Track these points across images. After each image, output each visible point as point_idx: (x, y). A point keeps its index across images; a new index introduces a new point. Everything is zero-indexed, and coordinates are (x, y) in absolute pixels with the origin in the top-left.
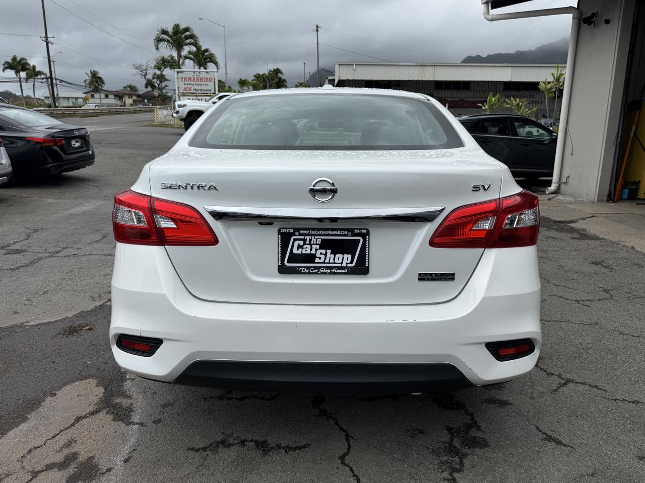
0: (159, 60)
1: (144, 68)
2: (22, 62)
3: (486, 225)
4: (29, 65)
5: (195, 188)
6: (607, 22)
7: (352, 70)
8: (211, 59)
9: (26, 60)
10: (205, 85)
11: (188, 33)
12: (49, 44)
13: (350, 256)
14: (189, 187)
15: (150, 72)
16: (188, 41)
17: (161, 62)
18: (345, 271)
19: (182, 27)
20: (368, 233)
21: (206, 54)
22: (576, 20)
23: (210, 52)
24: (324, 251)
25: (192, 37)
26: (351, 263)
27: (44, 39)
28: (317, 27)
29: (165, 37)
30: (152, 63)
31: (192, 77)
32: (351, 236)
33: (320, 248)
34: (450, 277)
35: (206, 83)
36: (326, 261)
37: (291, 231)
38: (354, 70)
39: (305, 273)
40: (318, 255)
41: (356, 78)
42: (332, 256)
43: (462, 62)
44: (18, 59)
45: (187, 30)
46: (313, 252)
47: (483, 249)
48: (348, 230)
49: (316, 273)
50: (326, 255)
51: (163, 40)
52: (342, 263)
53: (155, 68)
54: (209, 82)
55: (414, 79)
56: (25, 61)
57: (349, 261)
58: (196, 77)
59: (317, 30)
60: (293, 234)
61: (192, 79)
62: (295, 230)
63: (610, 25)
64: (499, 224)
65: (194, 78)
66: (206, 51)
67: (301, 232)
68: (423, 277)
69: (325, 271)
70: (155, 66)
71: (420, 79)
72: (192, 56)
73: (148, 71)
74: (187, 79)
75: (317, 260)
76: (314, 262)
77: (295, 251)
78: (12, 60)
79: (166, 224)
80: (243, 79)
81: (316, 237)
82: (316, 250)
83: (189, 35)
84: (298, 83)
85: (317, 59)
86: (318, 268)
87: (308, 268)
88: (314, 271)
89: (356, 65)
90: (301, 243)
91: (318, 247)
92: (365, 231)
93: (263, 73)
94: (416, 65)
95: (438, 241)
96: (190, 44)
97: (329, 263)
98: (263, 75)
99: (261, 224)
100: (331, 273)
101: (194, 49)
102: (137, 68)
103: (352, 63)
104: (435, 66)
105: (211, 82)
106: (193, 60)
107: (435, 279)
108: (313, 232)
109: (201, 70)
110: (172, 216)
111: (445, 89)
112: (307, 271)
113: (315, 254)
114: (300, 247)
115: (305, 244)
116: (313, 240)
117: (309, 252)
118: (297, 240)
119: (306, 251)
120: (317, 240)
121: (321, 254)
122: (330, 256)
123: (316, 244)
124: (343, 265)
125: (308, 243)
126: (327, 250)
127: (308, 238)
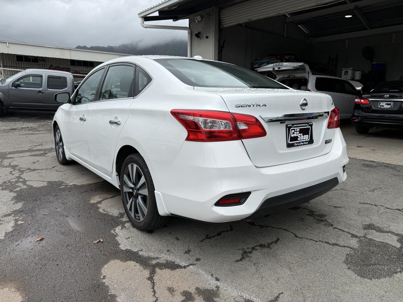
5: (255, 106)
6: (207, 37)
7: (6, 47)
13: (308, 136)
14: (252, 106)
18: (307, 143)
20: (312, 125)
22: (189, 34)
24: (300, 134)
33: (299, 133)
37: (291, 125)
38: (8, 47)
41: (10, 53)
43: (76, 48)
46: (297, 135)
47: (335, 129)
49: (299, 145)
50: (301, 136)
55: (57, 57)
57: (308, 138)
60: (291, 127)
62: (293, 125)
63: (208, 39)
69: (302, 144)
71: (61, 58)
75: (299, 139)
77: (292, 136)
79: (242, 127)
86: (299, 143)
87: (297, 143)
89: (8, 43)
90: (293, 131)
94: (57, 48)
97: (302, 140)
99: (281, 123)
100: (304, 144)
103: (6, 42)
104: (70, 50)
108: (298, 125)
110: (246, 122)
111: (77, 65)
112: (296, 145)
113: (298, 136)
114: (293, 133)
115: (295, 132)
116: (297, 129)
117: (296, 136)
118: (292, 130)
119: (295, 135)
120: (298, 129)
121: (300, 136)
122: (302, 136)
123: (298, 131)
124: (306, 140)
125: (295, 131)
126: (301, 133)
127: (295, 128)
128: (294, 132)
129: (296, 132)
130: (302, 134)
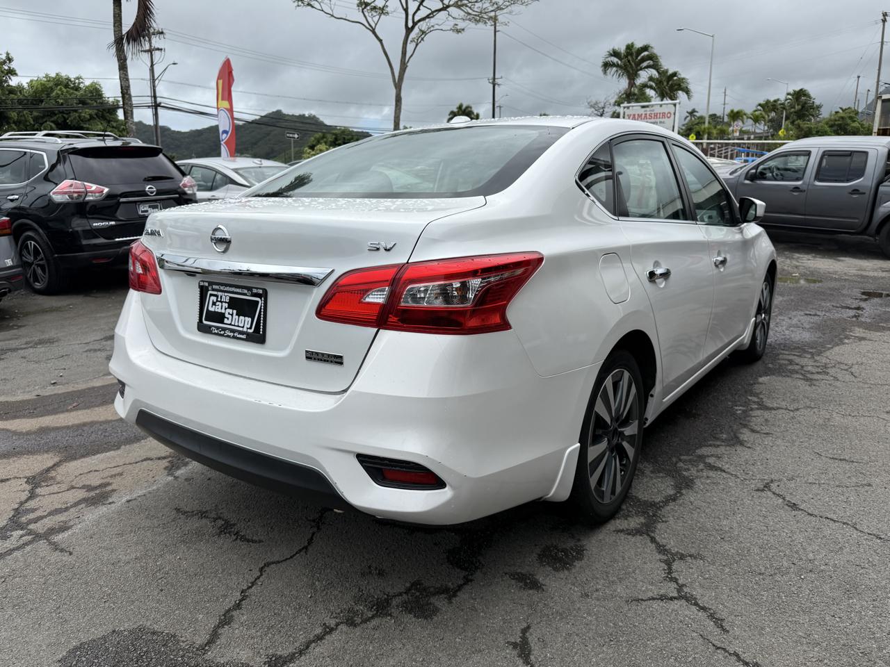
0: (623, 92)
1: (601, 105)
2: (467, 111)
3: (377, 298)
4: (473, 113)
8: (679, 85)
9: (471, 108)
10: (660, 122)
11: (646, 53)
12: (496, 87)
13: (250, 319)
15: (609, 110)
16: (645, 64)
17: (624, 96)
18: (244, 337)
19: (638, 45)
20: (266, 296)
21: (675, 78)
23: (679, 76)
24: (230, 311)
25: (652, 57)
26: (251, 328)
27: (491, 81)
28: (885, 15)
29: (615, 60)
30: (612, 98)
31: (644, 113)
32: (251, 296)
33: (229, 307)
34: (338, 360)
35: (662, 120)
36: (233, 323)
37: (207, 284)
39: (215, 334)
40: (227, 315)
42: (237, 317)
44: (464, 107)
45: (645, 48)
46: (223, 311)
47: (376, 329)
48: (249, 289)
49: (222, 335)
50: (232, 315)
51: (613, 65)
52: (243, 327)
53: (614, 105)
54: (666, 118)
56: (469, 109)
57: (249, 326)
58: (648, 113)
59: (884, 21)
60: (208, 289)
61: (643, 116)
62: (210, 284)
64: (394, 297)
65: (646, 114)
66: (675, 74)
67: (214, 287)
68: (311, 356)
69: (229, 334)
70: (616, 102)
72: (654, 85)
73: (606, 110)
74: (636, 116)
75: (226, 321)
76: (223, 323)
77: (210, 308)
78: (457, 108)
79: (139, 269)
80: (736, 110)
81: (226, 294)
82: (226, 309)
83: (647, 55)
84: (841, 108)
85: (877, 68)
86: (224, 329)
87: (218, 328)
88: (222, 332)
90: (214, 299)
91: (227, 305)
92: (261, 292)
93: (776, 98)
95: (323, 312)
96: (648, 67)
97: (234, 325)
98: (775, 101)
99: (188, 275)
100: (234, 337)
101: (654, 73)
102: (592, 106)
105: (668, 118)
106: (654, 89)
107: (321, 360)
108: (222, 288)
109: (663, 102)
112: (216, 331)
113: (224, 314)
114: (214, 304)
115: (217, 301)
116: (223, 297)
117: (219, 311)
118: (211, 295)
119: (218, 309)
120: (226, 297)
121: (229, 314)
122: (235, 317)
123: (226, 302)
124: (245, 330)
125: (219, 299)
126: (233, 309)
127: (220, 294)
128: (215, 301)
129: (221, 302)
130: (235, 312)
